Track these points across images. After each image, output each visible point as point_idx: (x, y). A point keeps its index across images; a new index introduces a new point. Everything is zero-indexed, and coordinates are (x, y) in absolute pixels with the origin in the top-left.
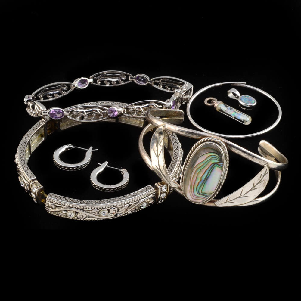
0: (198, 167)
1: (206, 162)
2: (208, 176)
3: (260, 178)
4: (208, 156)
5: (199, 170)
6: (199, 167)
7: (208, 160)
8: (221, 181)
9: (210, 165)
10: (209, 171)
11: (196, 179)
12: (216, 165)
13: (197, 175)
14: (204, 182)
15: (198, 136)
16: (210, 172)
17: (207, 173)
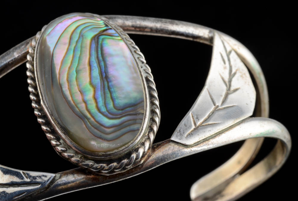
0: (67, 69)
1: (75, 47)
2: (103, 70)
3: (225, 63)
4: (69, 36)
5: (75, 73)
6: (70, 68)
7: (77, 42)
8: (144, 75)
9: (88, 47)
10: (98, 57)
11: (82, 92)
12: (102, 37)
13: (79, 85)
14: (104, 87)
15: (23, 47)
16: (101, 58)
17: (95, 65)
